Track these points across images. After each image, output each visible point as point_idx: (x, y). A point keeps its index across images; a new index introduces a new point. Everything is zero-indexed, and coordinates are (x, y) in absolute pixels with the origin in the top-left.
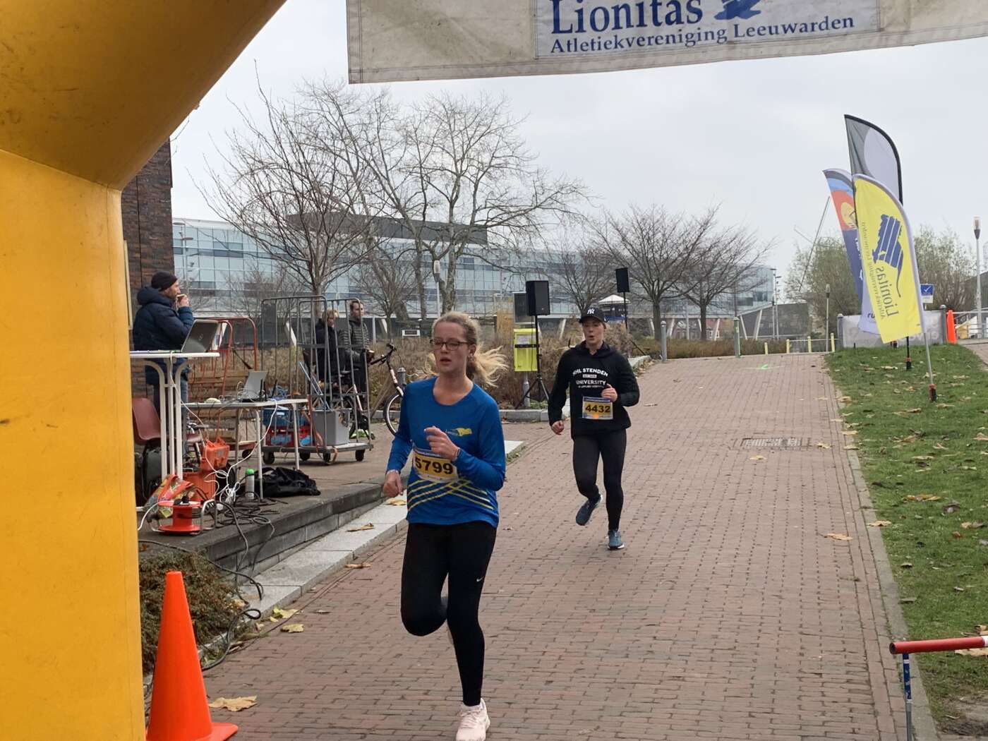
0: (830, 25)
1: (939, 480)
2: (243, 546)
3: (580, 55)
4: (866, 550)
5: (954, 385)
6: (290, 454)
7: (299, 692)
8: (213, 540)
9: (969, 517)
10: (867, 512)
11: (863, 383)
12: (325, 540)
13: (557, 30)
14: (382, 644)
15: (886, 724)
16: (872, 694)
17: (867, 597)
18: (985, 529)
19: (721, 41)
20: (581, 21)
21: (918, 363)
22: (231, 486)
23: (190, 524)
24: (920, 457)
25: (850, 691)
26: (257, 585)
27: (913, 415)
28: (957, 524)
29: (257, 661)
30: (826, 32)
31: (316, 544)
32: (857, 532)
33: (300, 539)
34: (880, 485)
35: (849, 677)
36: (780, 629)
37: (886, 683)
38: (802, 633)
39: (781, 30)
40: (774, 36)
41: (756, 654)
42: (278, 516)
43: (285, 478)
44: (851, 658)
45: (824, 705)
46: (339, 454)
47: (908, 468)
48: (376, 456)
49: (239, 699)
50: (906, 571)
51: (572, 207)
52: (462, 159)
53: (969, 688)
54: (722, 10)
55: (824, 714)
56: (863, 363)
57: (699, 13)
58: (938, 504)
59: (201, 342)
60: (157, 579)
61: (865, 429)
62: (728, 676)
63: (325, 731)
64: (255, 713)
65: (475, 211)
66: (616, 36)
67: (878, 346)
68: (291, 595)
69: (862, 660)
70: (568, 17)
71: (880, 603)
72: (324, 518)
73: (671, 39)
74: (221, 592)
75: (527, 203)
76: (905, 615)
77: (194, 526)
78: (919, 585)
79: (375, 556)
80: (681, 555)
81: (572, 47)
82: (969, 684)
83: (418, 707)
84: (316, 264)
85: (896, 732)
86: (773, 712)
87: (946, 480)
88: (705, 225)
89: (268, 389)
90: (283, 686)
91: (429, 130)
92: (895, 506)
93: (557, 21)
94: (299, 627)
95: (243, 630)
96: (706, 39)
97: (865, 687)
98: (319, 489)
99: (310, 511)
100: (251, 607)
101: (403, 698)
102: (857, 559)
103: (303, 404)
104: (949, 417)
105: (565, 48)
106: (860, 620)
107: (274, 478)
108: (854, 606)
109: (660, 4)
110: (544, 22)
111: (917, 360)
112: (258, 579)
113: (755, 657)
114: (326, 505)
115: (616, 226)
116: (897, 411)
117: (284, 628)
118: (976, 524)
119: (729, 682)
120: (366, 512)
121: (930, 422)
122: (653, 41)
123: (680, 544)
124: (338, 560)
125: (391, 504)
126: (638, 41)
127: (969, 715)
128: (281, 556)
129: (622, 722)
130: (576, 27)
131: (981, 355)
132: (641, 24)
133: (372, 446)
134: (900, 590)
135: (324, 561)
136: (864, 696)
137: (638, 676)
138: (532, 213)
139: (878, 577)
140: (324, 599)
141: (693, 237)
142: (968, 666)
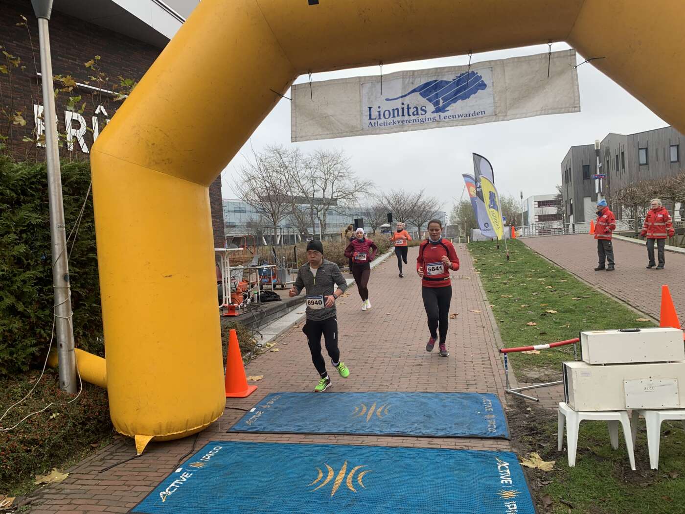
0: (476, 114)
1: (512, 289)
2: (254, 320)
3: (379, 128)
4: (486, 316)
5: (515, 254)
6: (269, 286)
7: (279, 373)
8: (244, 318)
9: (525, 303)
10: (486, 302)
11: (481, 254)
13: (370, 118)
15: (498, 380)
16: (492, 368)
17: (488, 333)
18: (530, 307)
22: (249, 298)
23: (235, 312)
24: (504, 281)
25: (484, 368)
26: (261, 335)
27: (501, 265)
28: (520, 306)
29: (262, 362)
30: (474, 117)
31: (281, 319)
32: (482, 309)
34: (490, 292)
35: (483, 363)
37: (497, 365)
38: (464, 347)
42: (267, 309)
43: (268, 294)
44: (483, 356)
45: (474, 373)
46: (287, 285)
47: (500, 285)
49: (257, 377)
50: (501, 323)
51: (369, 191)
52: (327, 174)
53: (527, 366)
54: (434, 110)
55: (475, 376)
56: (481, 247)
57: (425, 111)
58: (512, 298)
59: (236, 244)
60: (224, 333)
61: (483, 271)
63: (290, 387)
64: (263, 381)
65: (333, 193)
66: (393, 120)
67: (486, 240)
68: (273, 338)
69: (487, 356)
71: (493, 335)
72: (284, 309)
73: (415, 121)
74: (248, 337)
75: (352, 190)
76: (503, 340)
77: (236, 313)
78: (507, 328)
82: (528, 364)
84: (275, 214)
85: (501, 382)
86: (455, 376)
87: (514, 289)
88: (419, 197)
89: (261, 262)
90: (273, 371)
91: (315, 163)
92: (496, 299)
93: (370, 115)
94: (277, 350)
95: (256, 351)
96: (428, 120)
97: (490, 366)
98: (281, 298)
99: (279, 307)
100: (259, 343)
102: (483, 319)
103: (273, 267)
104: (514, 266)
105: (373, 125)
106: (486, 341)
107: (264, 295)
108: (483, 337)
109: (410, 108)
110: (365, 115)
111: (501, 245)
112: (261, 332)
114: (284, 304)
115: (386, 198)
116: (495, 264)
117: (272, 350)
118: (527, 305)
120: (299, 307)
121: (508, 268)
122: (408, 121)
124: (290, 324)
126: (402, 122)
127: (528, 375)
128: (269, 324)
129: (400, 382)
130: (378, 118)
131: (525, 243)
132: (403, 115)
134: (500, 331)
135: (284, 325)
136: (489, 370)
137: (405, 364)
138: (354, 193)
139: (491, 326)
140: (285, 339)
141: (415, 201)
142: (527, 357)
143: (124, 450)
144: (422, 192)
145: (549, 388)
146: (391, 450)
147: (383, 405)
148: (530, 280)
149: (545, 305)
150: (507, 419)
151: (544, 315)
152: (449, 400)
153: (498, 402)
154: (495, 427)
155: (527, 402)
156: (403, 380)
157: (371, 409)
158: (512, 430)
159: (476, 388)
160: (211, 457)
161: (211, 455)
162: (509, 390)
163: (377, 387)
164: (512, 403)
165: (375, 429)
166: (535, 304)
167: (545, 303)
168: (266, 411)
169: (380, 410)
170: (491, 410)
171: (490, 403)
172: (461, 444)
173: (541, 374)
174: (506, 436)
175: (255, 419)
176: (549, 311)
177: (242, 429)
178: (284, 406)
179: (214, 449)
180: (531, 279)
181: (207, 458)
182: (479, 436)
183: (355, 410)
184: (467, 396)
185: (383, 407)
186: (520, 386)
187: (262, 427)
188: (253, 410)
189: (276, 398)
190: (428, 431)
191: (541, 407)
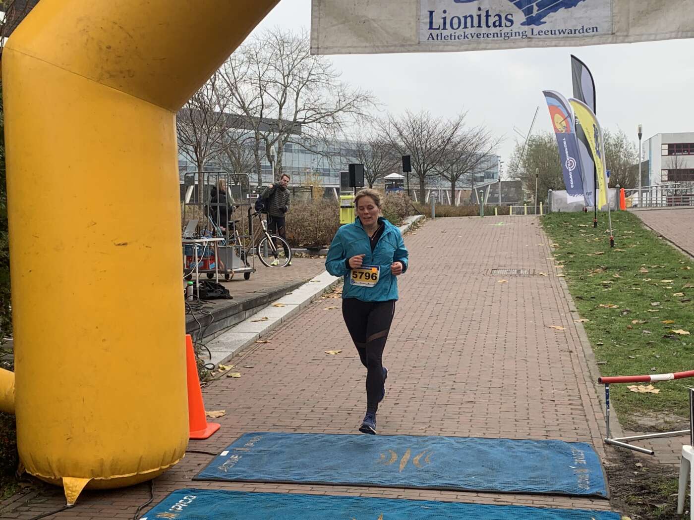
0: (585, 31)
1: (618, 296)
2: (198, 327)
3: (444, 42)
4: (575, 335)
5: (625, 237)
7: (250, 408)
9: (637, 317)
10: (574, 314)
11: (566, 235)
12: (239, 327)
13: (431, 28)
14: (291, 384)
15: (593, 425)
16: (584, 411)
17: (577, 361)
18: (646, 324)
19: (525, 37)
20: (445, 23)
21: (601, 223)
24: (604, 282)
25: (572, 409)
26: (208, 350)
27: (599, 256)
28: (630, 322)
29: (218, 392)
30: (582, 34)
31: (234, 328)
32: (568, 325)
33: (226, 325)
34: (581, 298)
35: (570, 402)
36: (528, 377)
37: (592, 405)
38: (540, 380)
39: (557, 32)
40: (554, 36)
41: (515, 390)
42: (212, 310)
43: (210, 287)
44: (571, 393)
45: (556, 414)
46: (235, 274)
47: (598, 288)
48: (257, 277)
49: (215, 412)
50: (599, 347)
51: (364, 111)
52: (288, 75)
53: (637, 408)
54: (525, 20)
55: (557, 420)
56: (565, 222)
57: (512, 22)
58: (617, 310)
61: (569, 264)
62: (500, 401)
63: (273, 427)
64: (227, 419)
65: (297, 112)
66: (465, 33)
67: (575, 211)
68: (228, 357)
69: (577, 394)
70: (438, 21)
71: (586, 364)
72: (238, 312)
73: (496, 35)
75: (333, 107)
76: (602, 372)
78: (610, 355)
79: (272, 336)
80: (464, 337)
81: (439, 38)
82: (639, 407)
83: (323, 416)
84: (200, 148)
85: (599, 429)
86: (528, 419)
87: (621, 295)
88: (456, 127)
90: (239, 405)
91: (266, 54)
92: (591, 310)
93: (431, 23)
94: (238, 375)
95: (205, 376)
96: (516, 36)
97: (580, 407)
98: (231, 295)
99: (230, 308)
100: (206, 363)
101: (312, 411)
102: (570, 340)
103: (212, 242)
104: (623, 257)
105: (435, 38)
106: (574, 373)
107: (203, 288)
108: (570, 366)
109: (490, 16)
110: (423, 23)
111: (600, 221)
112: (207, 347)
113: (515, 392)
114: (239, 305)
115: (395, 125)
116: (589, 253)
117: (229, 375)
118: (641, 322)
119: (501, 404)
120: (261, 310)
121: (611, 260)
122: (485, 35)
123: (461, 331)
124: (251, 338)
125: (275, 306)
126: (477, 35)
127: (640, 422)
128: (216, 335)
129: (443, 424)
130: (442, 27)
131: (642, 219)
132: (479, 26)
133: (255, 270)
134: (597, 358)
135: (243, 338)
136: (580, 412)
137: (448, 401)
138: (336, 114)
139: (583, 350)
140: (247, 360)
141: (448, 134)
142: (638, 397)
143: (42, 501)
144: (461, 118)
145: (670, 439)
146: (444, 505)
147: (422, 452)
148: (648, 282)
149: (671, 321)
150: (606, 475)
151: (668, 337)
152: (521, 449)
153: (594, 453)
154: (588, 483)
155: (636, 455)
156: (447, 423)
157: (404, 457)
158: (613, 489)
159: (561, 436)
160: (183, 507)
161: (182, 505)
162: (609, 440)
163: (410, 431)
164: (615, 456)
165: (414, 480)
166: (654, 320)
167: (672, 319)
168: (245, 455)
169: (418, 458)
170: (583, 463)
171: (582, 455)
172: (541, 502)
173: (659, 421)
174: (604, 495)
175: (230, 465)
176: (677, 332)
177: (216, 476)
178: (269, 449)
179: (185, 498)
180: (649, 279)
181: (178, 509)
182: (565, 493)
183: (380, 458)
184: (548, 444)
185: (422, 455)
186: (625, 435)
187: (245, 475)
188: (225, 453)
189: (256, 439)
190: (490, 485)
191: (656, 462)
